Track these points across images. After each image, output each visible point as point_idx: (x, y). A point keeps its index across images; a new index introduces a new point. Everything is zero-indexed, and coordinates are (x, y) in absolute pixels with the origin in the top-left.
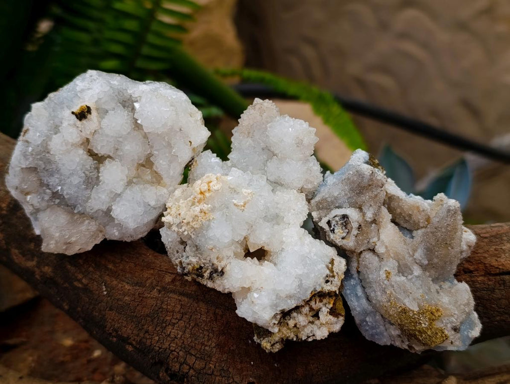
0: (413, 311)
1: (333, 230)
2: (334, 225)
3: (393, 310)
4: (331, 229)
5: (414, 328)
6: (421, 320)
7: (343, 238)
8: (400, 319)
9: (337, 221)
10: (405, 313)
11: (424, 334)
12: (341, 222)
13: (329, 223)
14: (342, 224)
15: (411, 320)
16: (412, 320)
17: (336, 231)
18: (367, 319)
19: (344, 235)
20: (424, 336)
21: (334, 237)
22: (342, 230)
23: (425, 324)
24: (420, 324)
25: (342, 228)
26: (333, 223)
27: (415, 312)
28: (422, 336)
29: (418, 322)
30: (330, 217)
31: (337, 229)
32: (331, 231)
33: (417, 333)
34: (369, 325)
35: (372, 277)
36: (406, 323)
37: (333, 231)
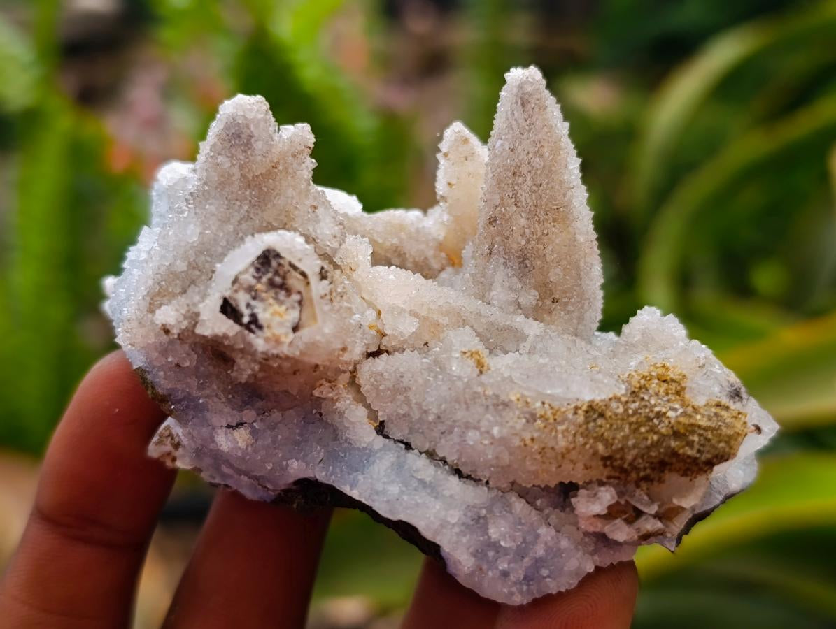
0: (618, 399)
1: (254, 319)
2: (248, 305)
3: (563, 432)
4: (246, 320)
5: (655, 437)
6: (655, 406)
7: (295, 329)
8: (600, 438)
9: (250, 289)
10: (602, 415)
11: (693, 432)
12: (264, 279)
13: (228, 309)
14: (271, 284)
15: (631, 424)
16: (633, 419)
17: (263, 316)
18: (493, 533)
19: (294, 315)
20: (696, 438)
21: (267, 340)
22: (281, 303)
23: (675, 410)
24: (659, 415)
25: (276, 299)
26: (242, 300)
27: (624, 399)
28: (690, 444)
29: (652, 415)
30: (219, 290)
31: (265, 310)
32: (247, 327)
33: (673, 444)
34: (506, 551)
35: (434, 398)
36: (626, 438)
37: (254, 324)
